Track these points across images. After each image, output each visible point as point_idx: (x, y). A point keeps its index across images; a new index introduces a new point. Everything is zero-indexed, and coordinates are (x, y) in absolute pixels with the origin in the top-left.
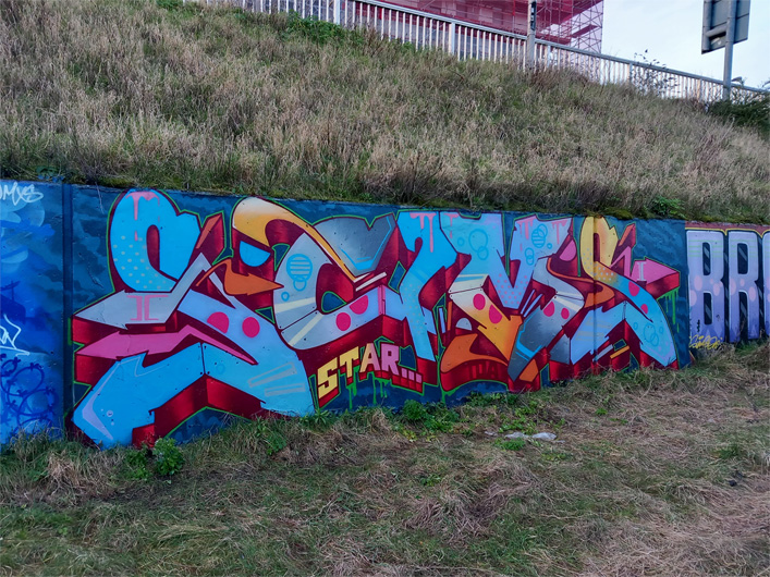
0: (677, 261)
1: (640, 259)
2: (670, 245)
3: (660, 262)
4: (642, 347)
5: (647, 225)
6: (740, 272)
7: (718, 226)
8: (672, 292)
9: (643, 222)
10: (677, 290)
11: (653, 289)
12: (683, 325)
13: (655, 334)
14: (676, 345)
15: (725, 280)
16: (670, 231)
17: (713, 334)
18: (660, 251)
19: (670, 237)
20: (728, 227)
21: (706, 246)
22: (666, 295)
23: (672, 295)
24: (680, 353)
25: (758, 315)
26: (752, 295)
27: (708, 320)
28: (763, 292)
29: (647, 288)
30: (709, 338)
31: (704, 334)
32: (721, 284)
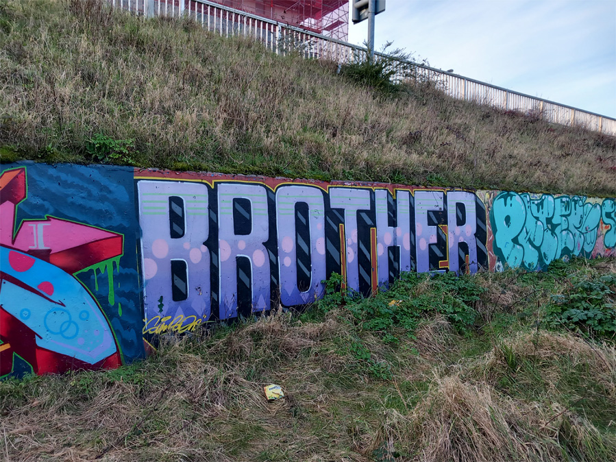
0: (117, 220)
1: (37, 219)
2: (102, 199)
3: (84, 223)
4: (39, 343)
5: (52, 171)
6: (236, 233)
7: (199, 176)
8: (109, 263)
9: (44, 167)
10: (117, 259)
11: (68, 261)
12: (131, 305)
13: (70, 322)
14: (116, 332)
15: (212, 243)
16: (104, 181)
17: (188, 311)
18: (81, 208)
19: (104, 188)
20: (216, 177)
21: (176, 201)
22: (94, 267)
23: (107, 267)
24: (123, 343)
25: (267, 283)
26: (259, 259)
27: (179, 295)
28: (276, 255)
29: (51, 258)
30: (181, 318)
31: (172, 313)
32: (205, 249)
